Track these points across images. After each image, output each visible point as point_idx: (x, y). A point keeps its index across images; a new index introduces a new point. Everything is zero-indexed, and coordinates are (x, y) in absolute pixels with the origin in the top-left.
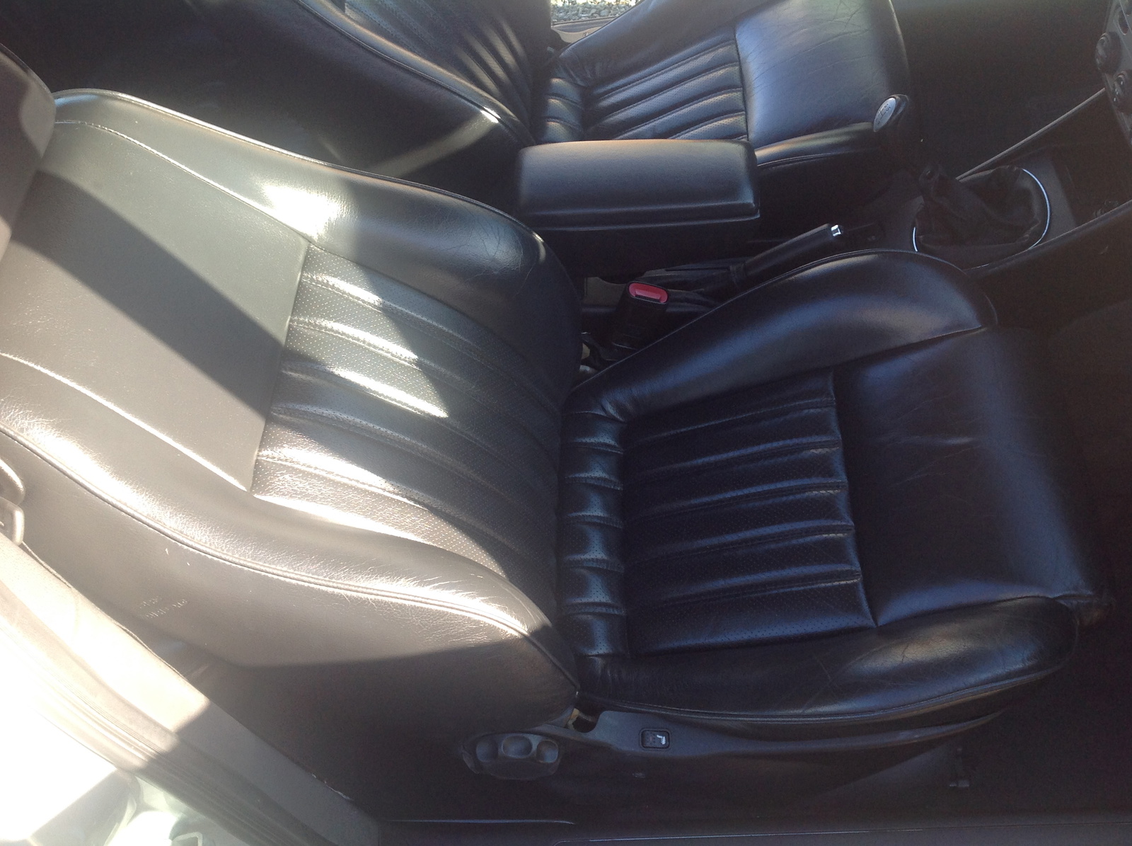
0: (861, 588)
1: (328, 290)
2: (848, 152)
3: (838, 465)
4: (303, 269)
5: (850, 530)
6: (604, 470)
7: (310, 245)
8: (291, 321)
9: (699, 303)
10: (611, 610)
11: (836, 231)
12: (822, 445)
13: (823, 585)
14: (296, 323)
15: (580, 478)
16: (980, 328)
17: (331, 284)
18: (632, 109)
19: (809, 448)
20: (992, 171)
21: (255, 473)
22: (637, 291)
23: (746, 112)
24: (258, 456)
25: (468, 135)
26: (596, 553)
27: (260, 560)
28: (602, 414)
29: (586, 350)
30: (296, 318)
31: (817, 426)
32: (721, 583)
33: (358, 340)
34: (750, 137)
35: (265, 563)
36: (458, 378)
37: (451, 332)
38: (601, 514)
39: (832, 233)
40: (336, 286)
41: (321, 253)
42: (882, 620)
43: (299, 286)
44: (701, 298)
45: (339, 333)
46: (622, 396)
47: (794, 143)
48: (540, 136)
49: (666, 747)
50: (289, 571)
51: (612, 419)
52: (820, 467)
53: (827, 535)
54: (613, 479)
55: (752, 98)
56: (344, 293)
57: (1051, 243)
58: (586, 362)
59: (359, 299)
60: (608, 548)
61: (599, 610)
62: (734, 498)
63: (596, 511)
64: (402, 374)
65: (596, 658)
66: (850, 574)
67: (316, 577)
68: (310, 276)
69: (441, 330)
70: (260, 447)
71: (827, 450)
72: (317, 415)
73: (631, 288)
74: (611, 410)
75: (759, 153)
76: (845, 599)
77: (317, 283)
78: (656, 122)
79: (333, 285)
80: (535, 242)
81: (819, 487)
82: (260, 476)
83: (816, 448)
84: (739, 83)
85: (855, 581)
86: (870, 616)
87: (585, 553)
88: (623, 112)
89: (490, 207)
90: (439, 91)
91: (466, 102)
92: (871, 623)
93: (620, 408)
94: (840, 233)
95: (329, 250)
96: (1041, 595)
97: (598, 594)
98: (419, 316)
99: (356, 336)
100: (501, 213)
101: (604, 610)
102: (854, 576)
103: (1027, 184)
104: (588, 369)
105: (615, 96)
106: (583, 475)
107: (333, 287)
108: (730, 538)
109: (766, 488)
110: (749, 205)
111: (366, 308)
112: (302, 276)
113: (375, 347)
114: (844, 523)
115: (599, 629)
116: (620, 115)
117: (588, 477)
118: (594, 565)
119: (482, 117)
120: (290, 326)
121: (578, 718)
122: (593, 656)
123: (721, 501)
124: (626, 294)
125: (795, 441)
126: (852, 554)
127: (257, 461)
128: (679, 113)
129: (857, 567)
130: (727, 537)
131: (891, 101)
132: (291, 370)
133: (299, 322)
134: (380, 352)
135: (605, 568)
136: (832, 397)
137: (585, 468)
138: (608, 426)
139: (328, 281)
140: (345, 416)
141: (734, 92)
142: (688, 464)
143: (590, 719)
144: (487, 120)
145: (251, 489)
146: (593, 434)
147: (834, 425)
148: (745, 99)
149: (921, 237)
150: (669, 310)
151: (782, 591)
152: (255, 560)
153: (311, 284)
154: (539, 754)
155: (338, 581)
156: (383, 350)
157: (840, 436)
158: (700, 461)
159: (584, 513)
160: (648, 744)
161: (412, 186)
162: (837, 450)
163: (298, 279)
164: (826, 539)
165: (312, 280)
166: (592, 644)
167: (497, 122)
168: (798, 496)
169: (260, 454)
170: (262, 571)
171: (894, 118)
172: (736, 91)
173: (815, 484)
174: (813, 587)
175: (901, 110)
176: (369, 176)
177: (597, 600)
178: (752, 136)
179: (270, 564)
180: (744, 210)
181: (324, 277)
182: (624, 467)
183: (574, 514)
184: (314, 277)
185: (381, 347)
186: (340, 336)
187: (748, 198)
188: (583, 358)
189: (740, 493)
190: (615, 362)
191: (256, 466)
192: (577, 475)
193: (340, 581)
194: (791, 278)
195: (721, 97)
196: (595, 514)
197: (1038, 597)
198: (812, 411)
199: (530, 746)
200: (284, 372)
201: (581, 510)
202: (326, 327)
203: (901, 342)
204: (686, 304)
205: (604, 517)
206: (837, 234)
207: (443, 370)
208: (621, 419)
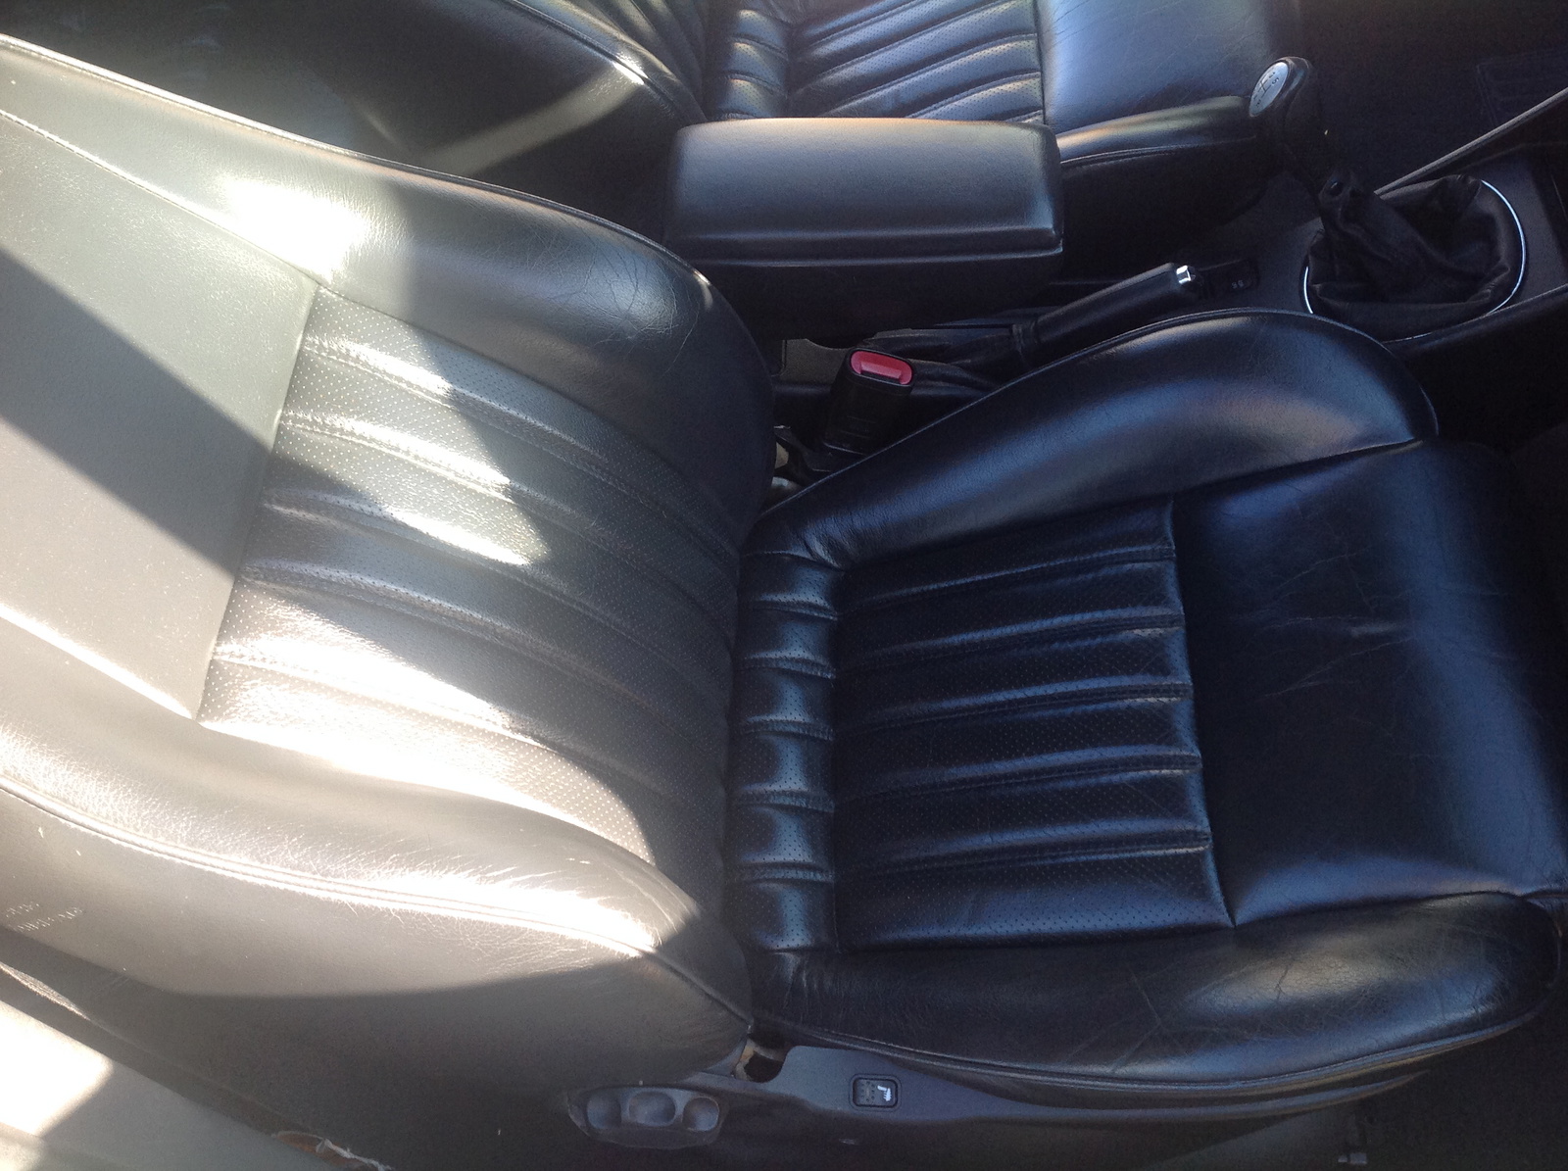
0: (1210, 858)
1: (347, 365)
2: (1204, 144)
3: (1177, 656)
4: (307, 330)
5: (1194, 764)
6: (807, 648)
7: (319, 289)
8: (282, 418)
9: (962, 382)
10: (812, 873)
11: (1184, 275)
12: (1152, 623)
13: (1149, 853)
14: (290, 423)
15: (766, 660)
16: (1410, 442)
17: (353, 354)
18: (864, 63)
19: (1132, 627)
20: (1435, 181)
21: (207, 683)
22: (864, 365)
23: (1042, 72)
24: (215, 653)
25: (594, 102)
26: (791, 780)
27: (202, 846)
28: (806, 555)
29: (782, 454)
30: (291, 413)
31: (1144, 590)
32: (987, 841)
33: (397, 449)
34: (1047, 113)
35: (210, 850)
36: (567, 509)
37: (556, 432)
38: (799, 719)
39: (1177, 278)
40: (362, 358)
41: (338, 303)
42: (1242, 917)
43: (298, 357)
44: (965, 375)
45: (365, 439)
46: (835, 527)
47: (1117, 127)
48: (715, 106)
49: (892, 1105)
50: (253, 864)
51: (821, 565)
52: (1148, 658)
53: (1157, 772)
54: (821, 661)
55: (1053, 50)
56: (376, 370)
57: (1527, 306)
58: (783, 473)
59: (400, 379)
60: (809, 772)
61: (792, 874)
62: (1010, 702)
63: (792, 712)
64: (472, 506)
65: (787, 954)
66: (1193, 837)
67: (298, 873)
68: (317, 342)
69: (542, 431)
70: (218, 639)
71: (1159, 631)
72: (323, 580)
73: (854, 359)
74: (820, 550)
75: (1064, 142)
76: (1183, 875)
77: (329, 354)
78: (901, 84)
79: (358, 357)
80: (697, 286)
81: (1145, 691)
82: (215, 688)
83: (1142, 626)
84: (1030, 22)
85: (1201, 849)
86: (1224, 909)
87: (772, 782)
88: (848, 66)
89: (623, 229)
90: (546, 31)
91: (591, 50)
92: (1223, 918)
93: (832, 545)
94: (1189, 279)
95: (353, 299)
96: (1504, 890)
97: (792, 848)
98: (504, 408)
99: (393, 444)
100: (642, 238)
101: (801, 875)
102: (1200, 840)
103: (1489, 207)
104: (785, 483)
105: (838, 41)
106: (773, 655)
107: (357, 359)
108: (1002, 767)
109: (1061, 688)
110: (1046, 231)
111: (412, 396)
112: (304, 341)
113: (426, 461)
114: (1185, 753)
115: (793, 907)
116: (844, 71)
117: (781, 659)
118: (788, 801)
119: (618, 74)
120: (280, 427)
121: (755, 1058)
122: (779, 951)
123: (991, 706)
124: (846, 368)
125: (1110, 614)
126: (1197, 804)
127: (212, 662)
128: (937, 70)
129: (1204, 825)
130: (997, 766)
131: (1280, 68)
132: (279, 502)
133: (296, 420)
134: (435, 469)
135: (804, 805)
136: (1170, 545)
137: (776, 642)
138: (818, 576)
139: (348, 350)
140: (368, 581)
141: (1023, 39)
142: (939, 642)
143: (771, 1056)
144: (625, 79)
145: (199, 715)
146: (790, 588)
147: (1172, 591)
148: (1041, 52)
149: (1318, 286)
150: (916, 392)
151: (1083, 858)
152: (192, 845)
153: (319, 355)
154: (688, 1119)
155: (337, 880)
156: (439, 466)
157: (1182, 608)
158: (956, 639)
159: (773, 717)
160: (863, 1101)
161: (491, 191)
162: (1179, 630)
163: (298, 347)
164: (1155, 779)
165: (321, 347)
166: (778, 930)
167: (642, 83)
168: (1112, 705)
169: (219, 649)
170: (205, 864)
171: (1285, 96)
172: (1028, 39)
173: (1139, 686)
174: (1133, 855)
175: (1294, 85)
176: (420, 174)
177: (790, 859)
178: (1050, 112)
179: (218, 852)
180: (1038, 240)
181: (341, 343)
182: (837, 642)
183: (757, 719)
184: (325, 344)
185: (437, 462)
186: (365, 443)
187: (1044, 219)
188: (777, 466)
189: (1019, 694)
190: (828, 474)
191: (210, 672)
192: (763, 655)
193: (340, 880)
194: (1110, 351)
195: (1002, 47)
196: (790, 718)
197: (1498, 893)
198: (1137, 566)
199: (673, 1108)
200: (266, 505)
201: (769, 712)
202: (342, 429)
203: (1285, 460)
204: (941, 384)
205: (805, 724)
206: (1186, 280)
207: (542, 497)
208: (835, 565)
